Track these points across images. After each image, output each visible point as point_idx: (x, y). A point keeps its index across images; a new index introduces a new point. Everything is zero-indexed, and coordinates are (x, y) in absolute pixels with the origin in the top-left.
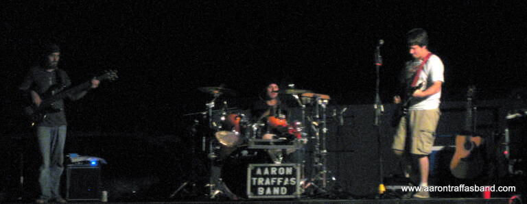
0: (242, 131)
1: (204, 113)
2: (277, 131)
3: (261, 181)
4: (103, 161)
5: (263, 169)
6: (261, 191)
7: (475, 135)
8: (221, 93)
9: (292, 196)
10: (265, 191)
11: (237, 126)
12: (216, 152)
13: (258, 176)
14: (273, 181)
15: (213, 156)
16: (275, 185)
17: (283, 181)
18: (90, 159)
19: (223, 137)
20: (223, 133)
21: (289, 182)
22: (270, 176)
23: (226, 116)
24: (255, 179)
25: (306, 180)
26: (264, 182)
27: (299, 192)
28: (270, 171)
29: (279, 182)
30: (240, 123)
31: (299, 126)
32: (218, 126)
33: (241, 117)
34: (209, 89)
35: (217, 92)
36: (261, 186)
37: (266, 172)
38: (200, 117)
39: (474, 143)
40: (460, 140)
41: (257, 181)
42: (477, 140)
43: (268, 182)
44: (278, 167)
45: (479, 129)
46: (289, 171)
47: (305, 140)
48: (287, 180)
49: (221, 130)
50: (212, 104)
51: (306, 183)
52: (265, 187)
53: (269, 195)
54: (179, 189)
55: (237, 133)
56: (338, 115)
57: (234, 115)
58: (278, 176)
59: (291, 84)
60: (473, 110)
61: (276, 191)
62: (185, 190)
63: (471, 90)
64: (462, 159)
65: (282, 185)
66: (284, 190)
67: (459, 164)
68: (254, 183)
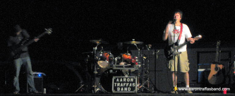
0: (110, 61)
1: (92, 52)
2: (126, 61)
3: (118, 84)
4: (44, 74)
5: (119, 79)
6: (118, 89)
7: (219, 64)
8: (100, 43)
9: (133, 92)
10: (120, 89)
11: (108, 59)
12: (98, 71)
13: (118, 82)
14: (124, 85)
15: (96, 72)
16: (125, 86)
17: (129, 84)
18: (38, 73)
19: (101, 64)
20: (101, 62)
21: (132, 85)
22: (123, 82)
23: (102, 54)
24: (116, 84)
25: (139, 84)
26: (120, 85)
27: (136, 90)
28: (123, 80)
29: (127, 85)
30: (109, 57)
31: (137, 59)
32: (98, 58)
33: (110, 54)
34: (94, 41)
35: (98, 42)
36: (118, 87)
37: (121, 80)
38: (90, 54)
39: (219, 68)
40: (213, 66)
41: (117, 84)
42: (221, 67)
43: (122, 85)
44: (127, 78)
45: (222, 61)
46: (132, 80)
47: (140, 66)
48: (131, 84)
49: (100, 60)
50: (96, 48)
51: (140, 86)
52: (121, 87)
53: (122, 91)
54: (80, 88)
55: (108, 62)
56: (155, 54)
57: (107, 53)
58: (127, 82)
59: (133, 39)
60: (219, 52)
61: (126, 89)
62: (83, 88)
63: (218, 43)
64: (214, 75)
65: (128, 86)
66: (129, 89)
67: (212, 78)
68: (115, 86)
